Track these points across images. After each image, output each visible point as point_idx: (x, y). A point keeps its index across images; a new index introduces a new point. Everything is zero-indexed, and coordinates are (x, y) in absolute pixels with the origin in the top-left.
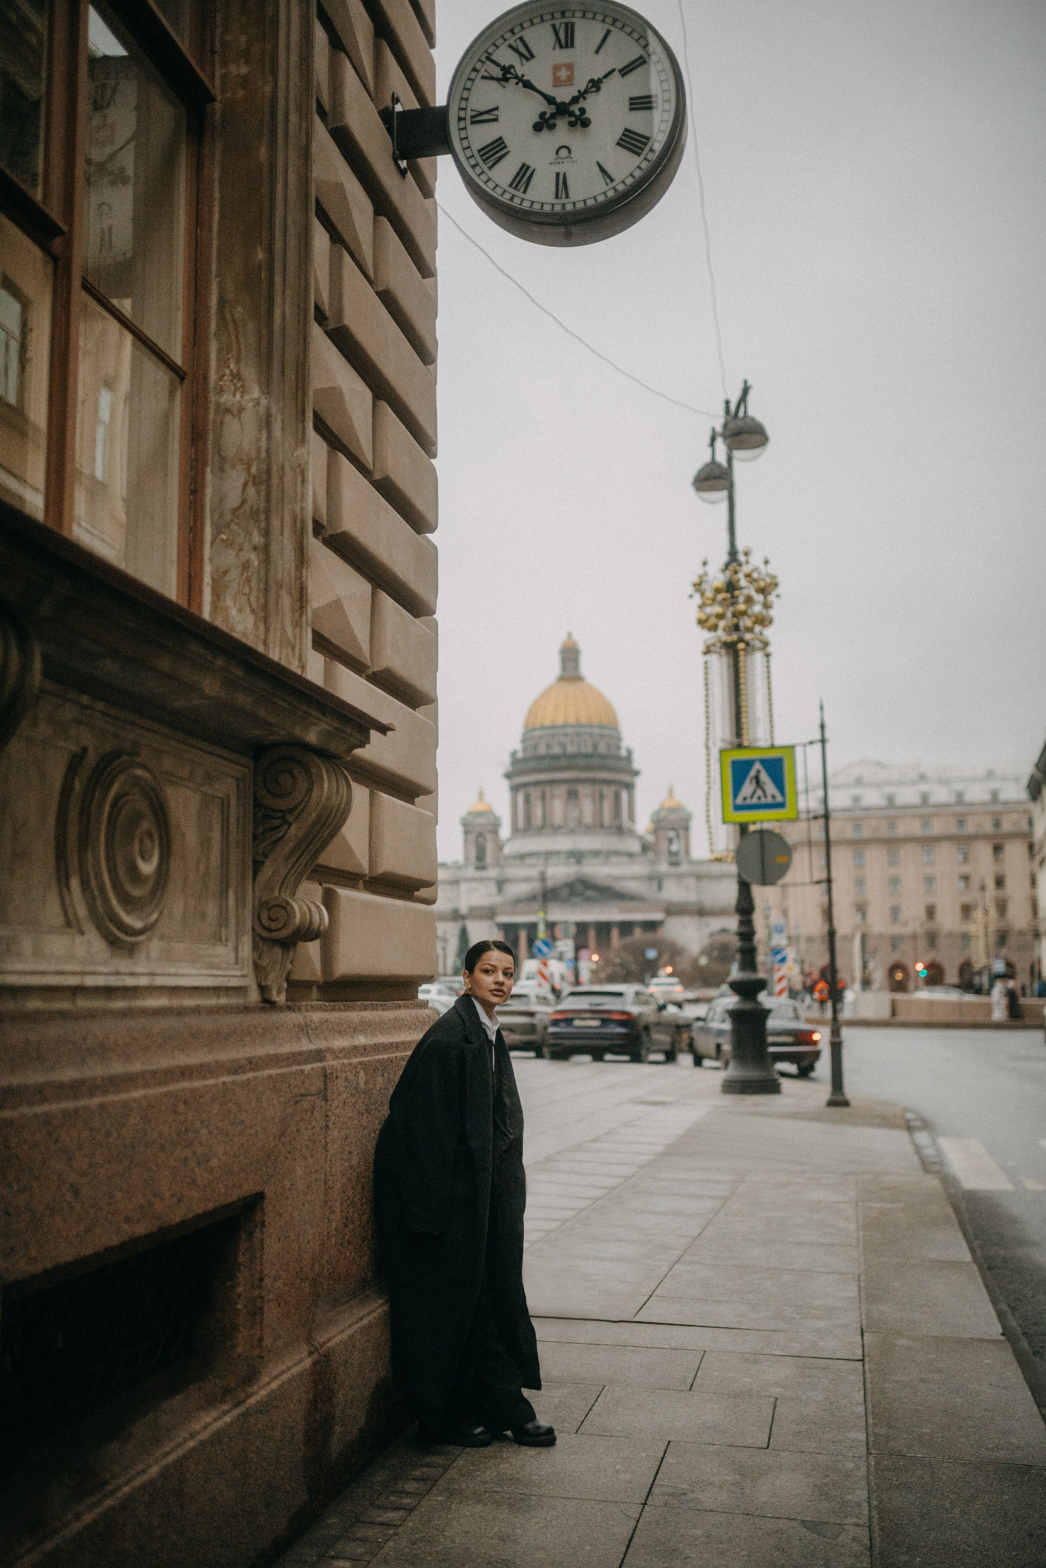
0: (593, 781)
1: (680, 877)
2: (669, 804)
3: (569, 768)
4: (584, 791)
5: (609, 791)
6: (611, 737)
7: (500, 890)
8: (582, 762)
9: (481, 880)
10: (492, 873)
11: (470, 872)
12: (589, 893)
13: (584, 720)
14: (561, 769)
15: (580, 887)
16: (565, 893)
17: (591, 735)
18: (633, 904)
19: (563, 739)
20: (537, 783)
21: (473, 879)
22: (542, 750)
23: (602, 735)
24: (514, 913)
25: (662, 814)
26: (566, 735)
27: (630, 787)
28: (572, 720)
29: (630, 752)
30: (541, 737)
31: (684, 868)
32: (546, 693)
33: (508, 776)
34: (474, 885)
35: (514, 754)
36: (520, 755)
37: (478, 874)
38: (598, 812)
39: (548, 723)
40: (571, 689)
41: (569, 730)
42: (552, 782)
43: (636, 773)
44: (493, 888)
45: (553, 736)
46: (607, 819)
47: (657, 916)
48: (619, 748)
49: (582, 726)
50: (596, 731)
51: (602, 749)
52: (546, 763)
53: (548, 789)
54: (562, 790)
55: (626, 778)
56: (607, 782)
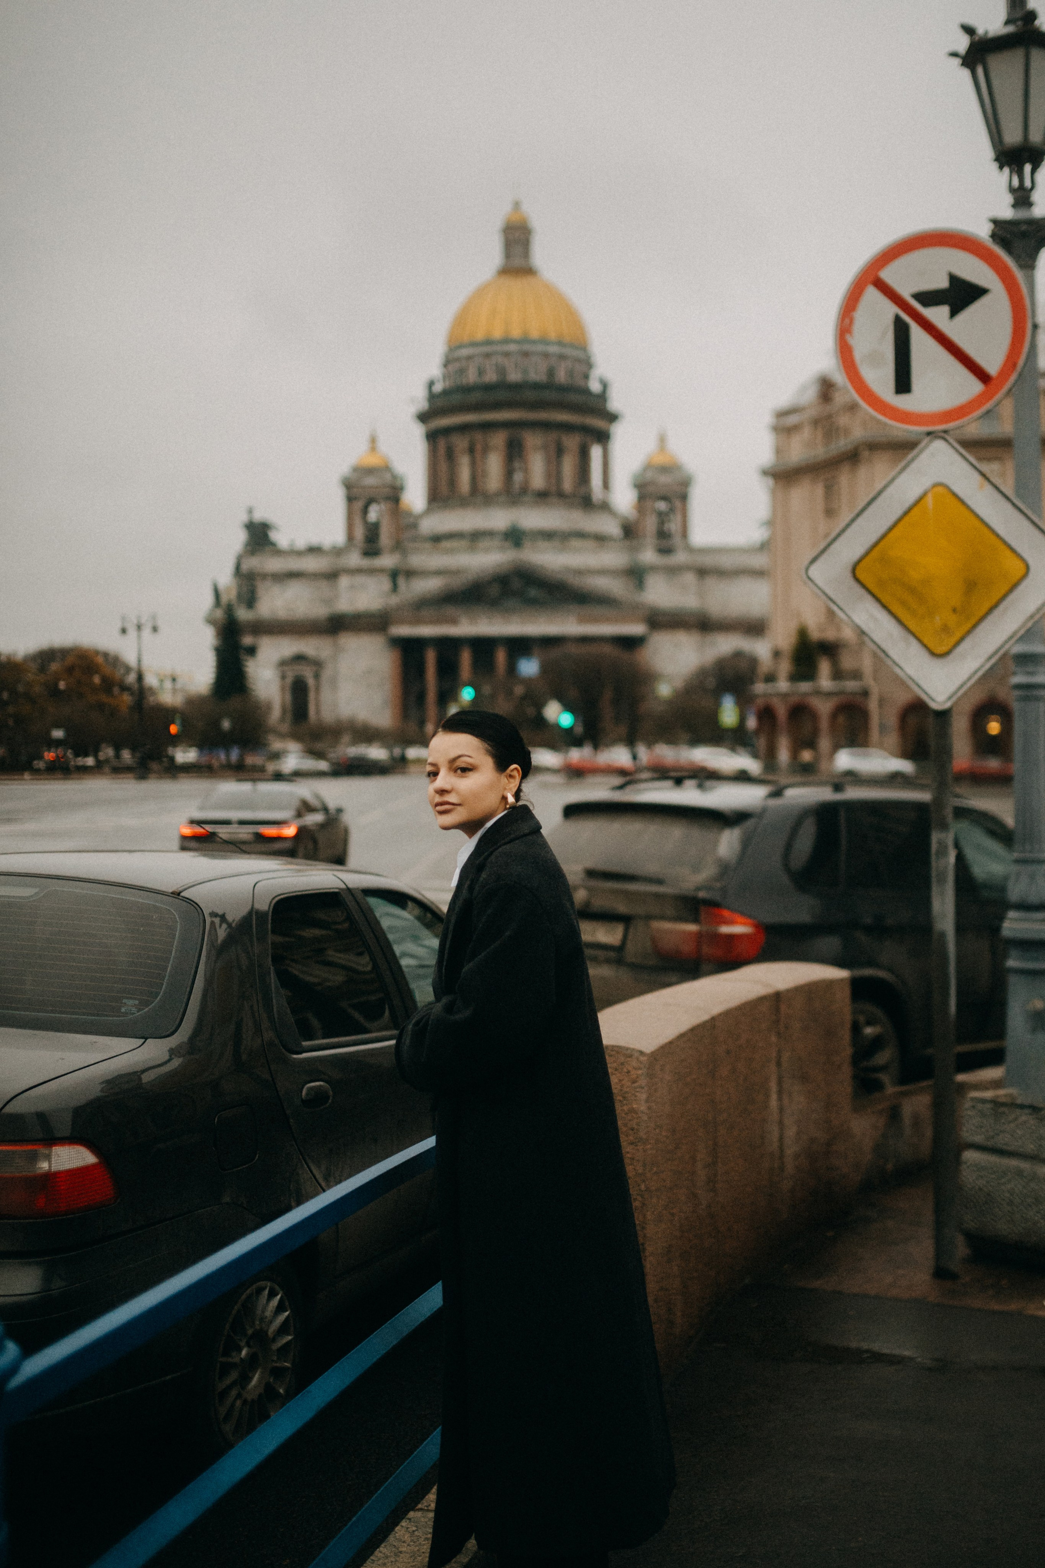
0: (546, 426)
1: (673, 571)
2: (660, 460)
3: (509, 405)
4: (532, 440)
5: (571, 442)
6: (579, 361)
7: (395, 588)
8: (530, 395)
9: (371, 572)
10: (387, 561)
11: (355, 559)
12: (533, 592)
13: (535, 334)
14: (497, 406)
15: (516, 584)
16: (494, 591)
17: (546, 355)
18: (599, 610)
19: (500, 360)
20: (464, 428)
21: (359, 571)
22: (472, 377)
23: (562, 357)
24: (418, 621)
25: (649, 475)
26: (507, 354)
27: (603, 437)
28: (516, 333)
29: (605, 385)
30: (469, 358)
31: (680, 557)
32: (480, 293)
33: (424, 417)
34: (360, 579)
35: (431, 384)
36: (438, 388)
37: (366, 563)
38: (554, 473)
39: (480, 336)
40: (516, 285)
41: (512, 347)
42: (487, 427)
43: (613, 418)
44: (385, 584)
45: (488, 355)
46: (568, 484)
47: (636, 629)
48: (586, 377)
49: (534, 342)
50: (553, 349)
51: (561, 376)
52: (475, 397)
53: (478, 436)
54: (499, 439)
55: (598, 423)
56: (568, 428)
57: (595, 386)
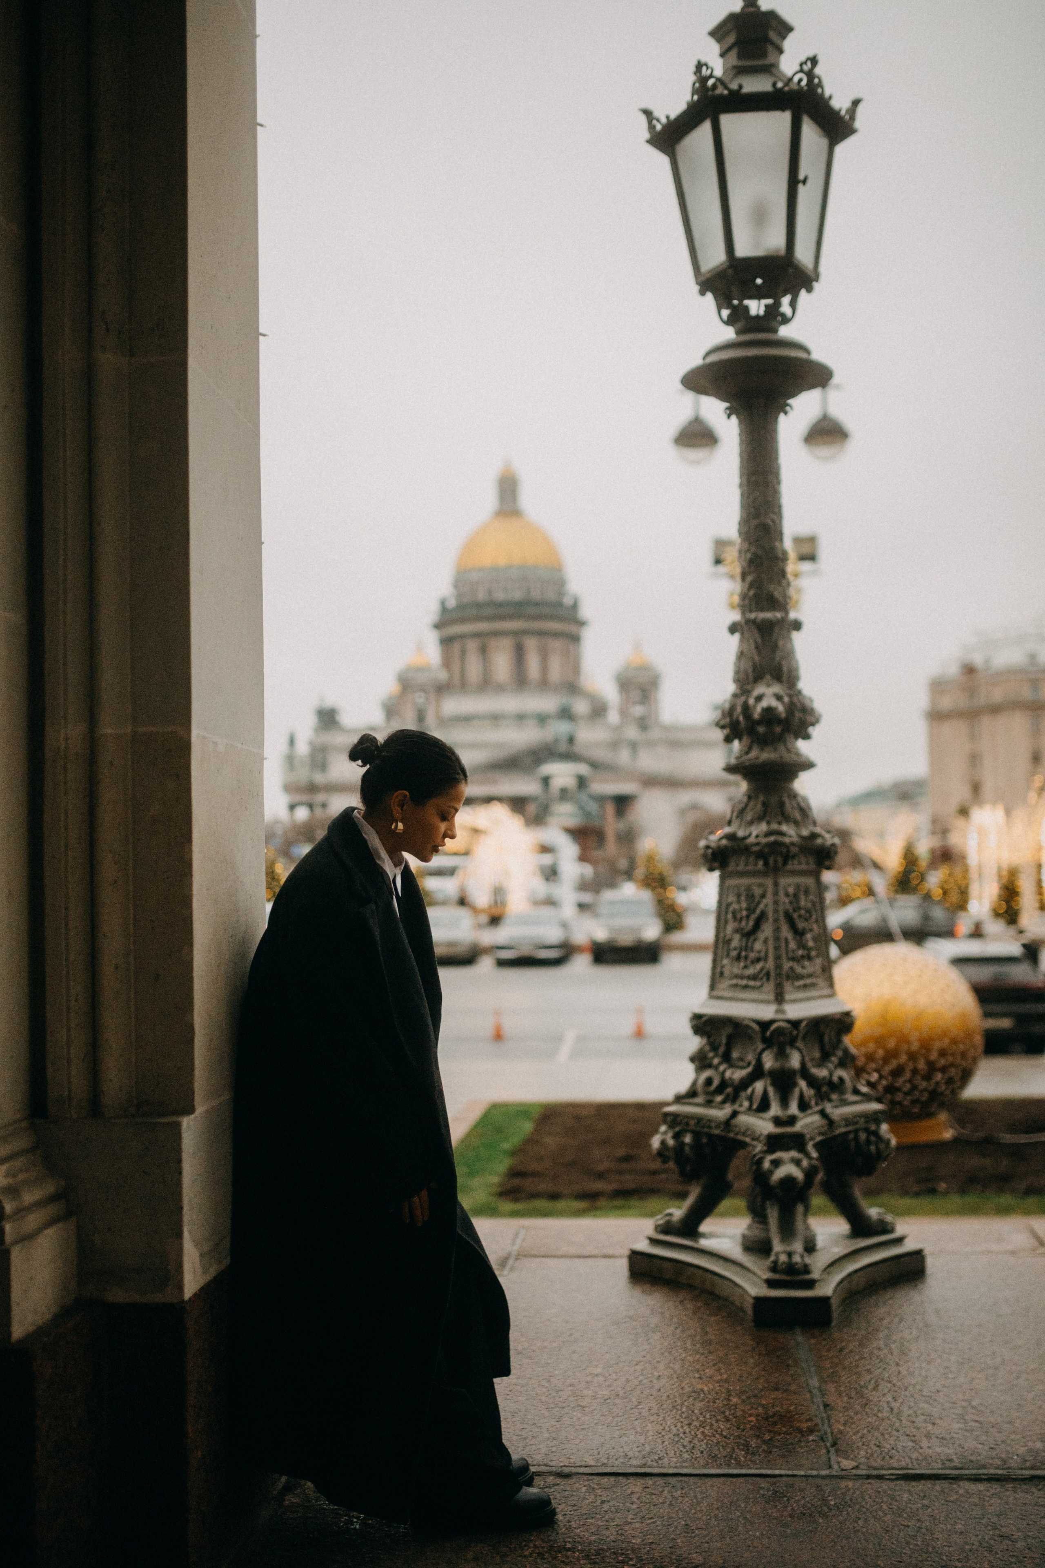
0: (541, 634)
1: (651, 744)
2: (636, 662)
3: (516, 617)
4: (531, 644)
5: (556, 644)
6: (558, 582)
8: (530, 609)
13: (530, 562)
19: (505, 583)
20: (477, 635)
22: (484, 596)
23: (547, 580)
25: (630, 672)
27: (575, 639)
28: (516, 562)
29: (576, 599)
30: (478, 581)
31: (655, 734)
32: (483, 529)
33: (438, 626)
35: (444, 601)
36: (451, 602)
39: (487, 564)
40: (511, 525)
41: (513, 574)
42: (497, 634)
43: (582, 624)
45: (494, 580)
48: (564, 595)
49: (530, 569)
51: (551, 596)
52: (487, 611)
53: (489, 641)
54: (506, 643)
55: (571, 628)
56: (556, 635)
57: (567, 601)
